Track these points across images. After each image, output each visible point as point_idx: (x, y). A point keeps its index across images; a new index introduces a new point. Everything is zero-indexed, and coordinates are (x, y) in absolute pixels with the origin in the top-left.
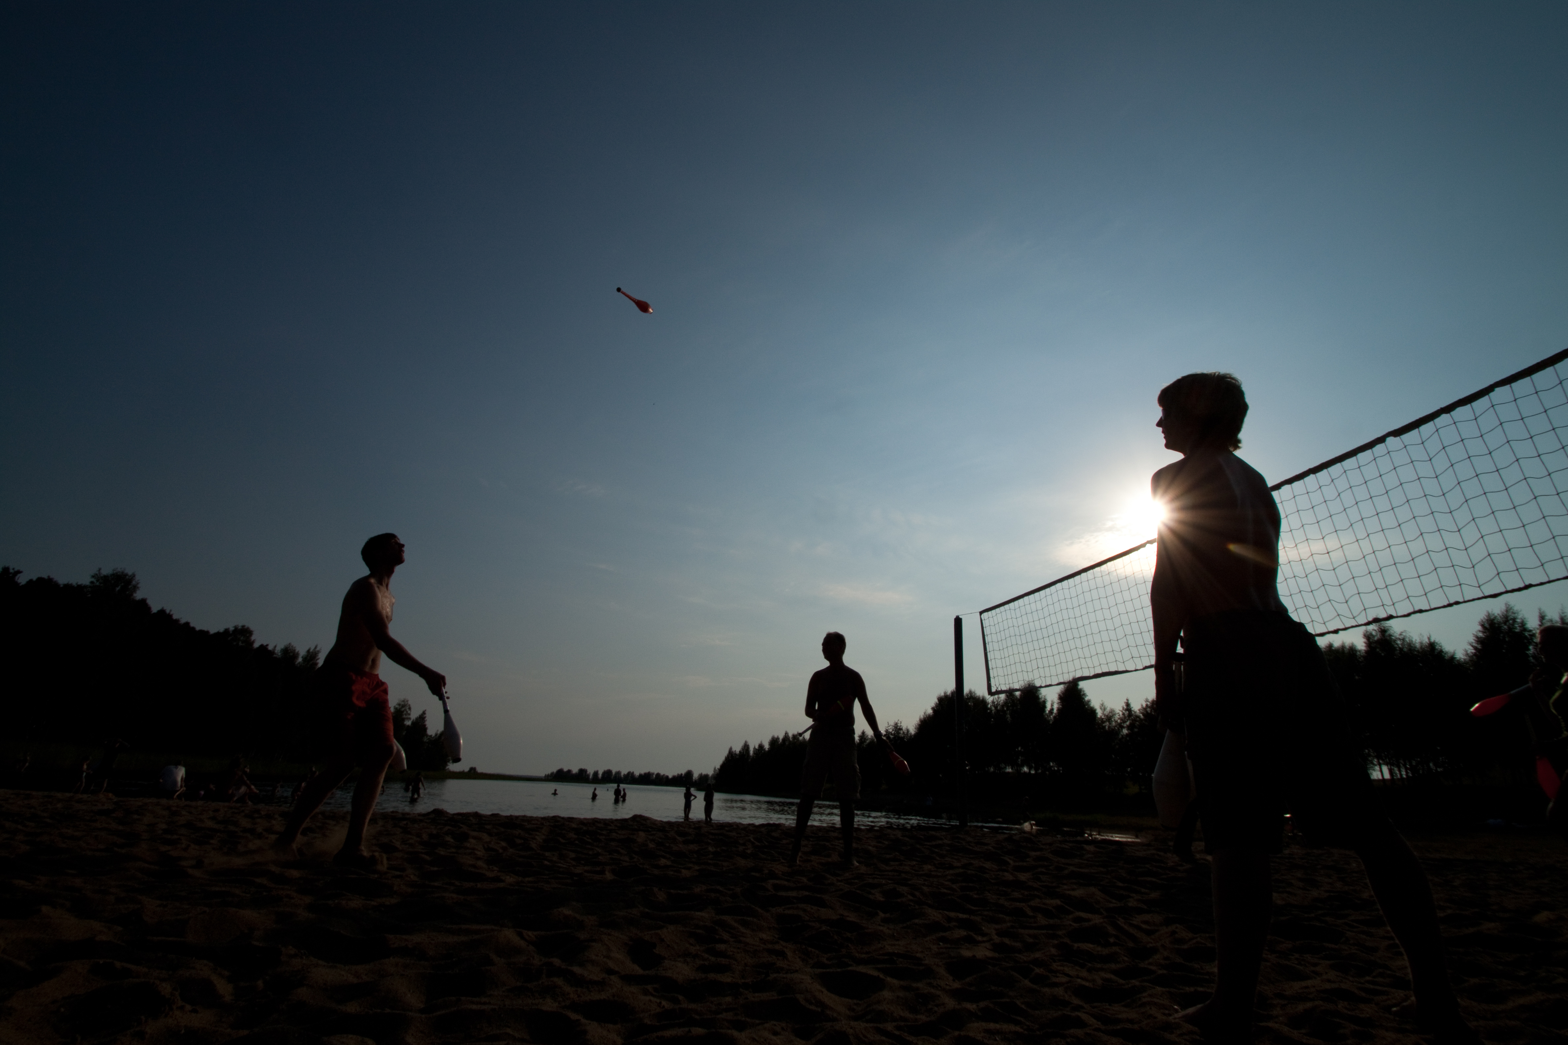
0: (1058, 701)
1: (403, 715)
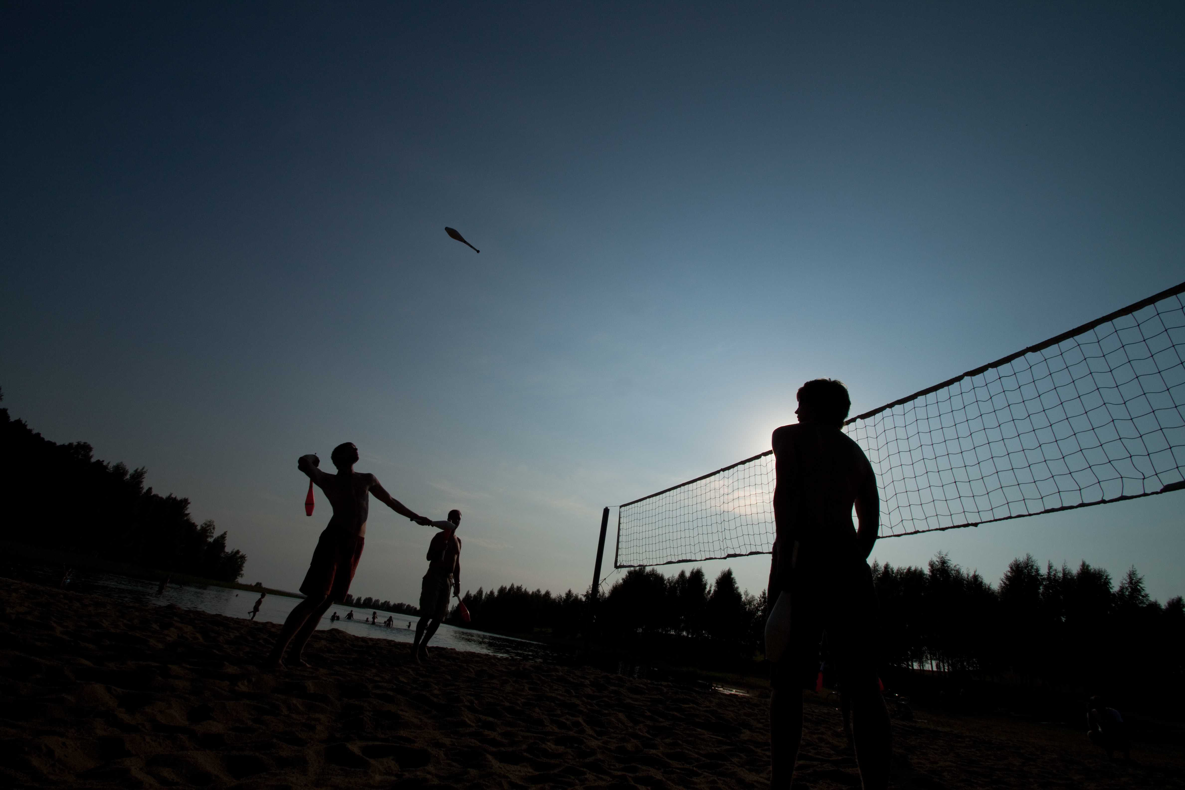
0: (716, 585)
1: (208, 533)
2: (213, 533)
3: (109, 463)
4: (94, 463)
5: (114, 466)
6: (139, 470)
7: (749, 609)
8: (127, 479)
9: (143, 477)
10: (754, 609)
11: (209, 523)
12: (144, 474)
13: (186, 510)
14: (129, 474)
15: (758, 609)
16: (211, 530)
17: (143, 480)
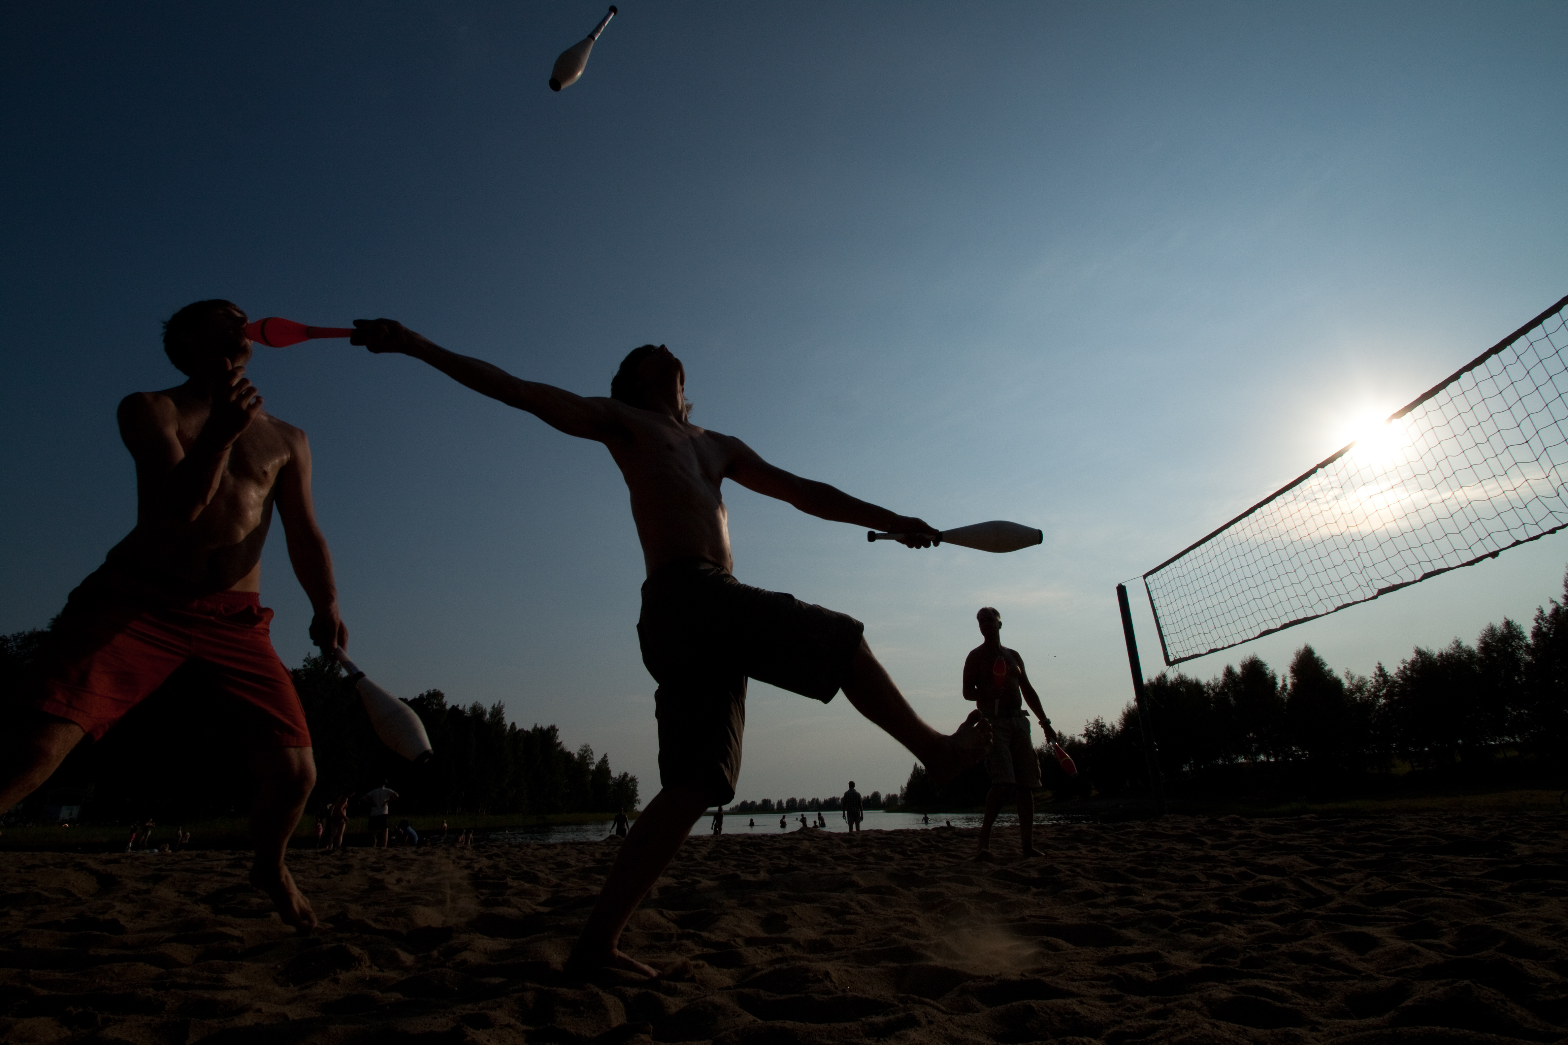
0: (1291, 674)
1: (587, 760)
2: (593, 759)
3: (464, 706)
4: (450, 709)
5: (470, 708)
6: (496, 706)
7: (1361, 698)
8: (487, 719)
9: (502, 713)
10: (1368, 697)
11: (585, 749)
12: (502, 708)
13: (557, 738)
14: (488, 713)
15: (1377, 695)
16: (589, 756)
17: (503, 715)
